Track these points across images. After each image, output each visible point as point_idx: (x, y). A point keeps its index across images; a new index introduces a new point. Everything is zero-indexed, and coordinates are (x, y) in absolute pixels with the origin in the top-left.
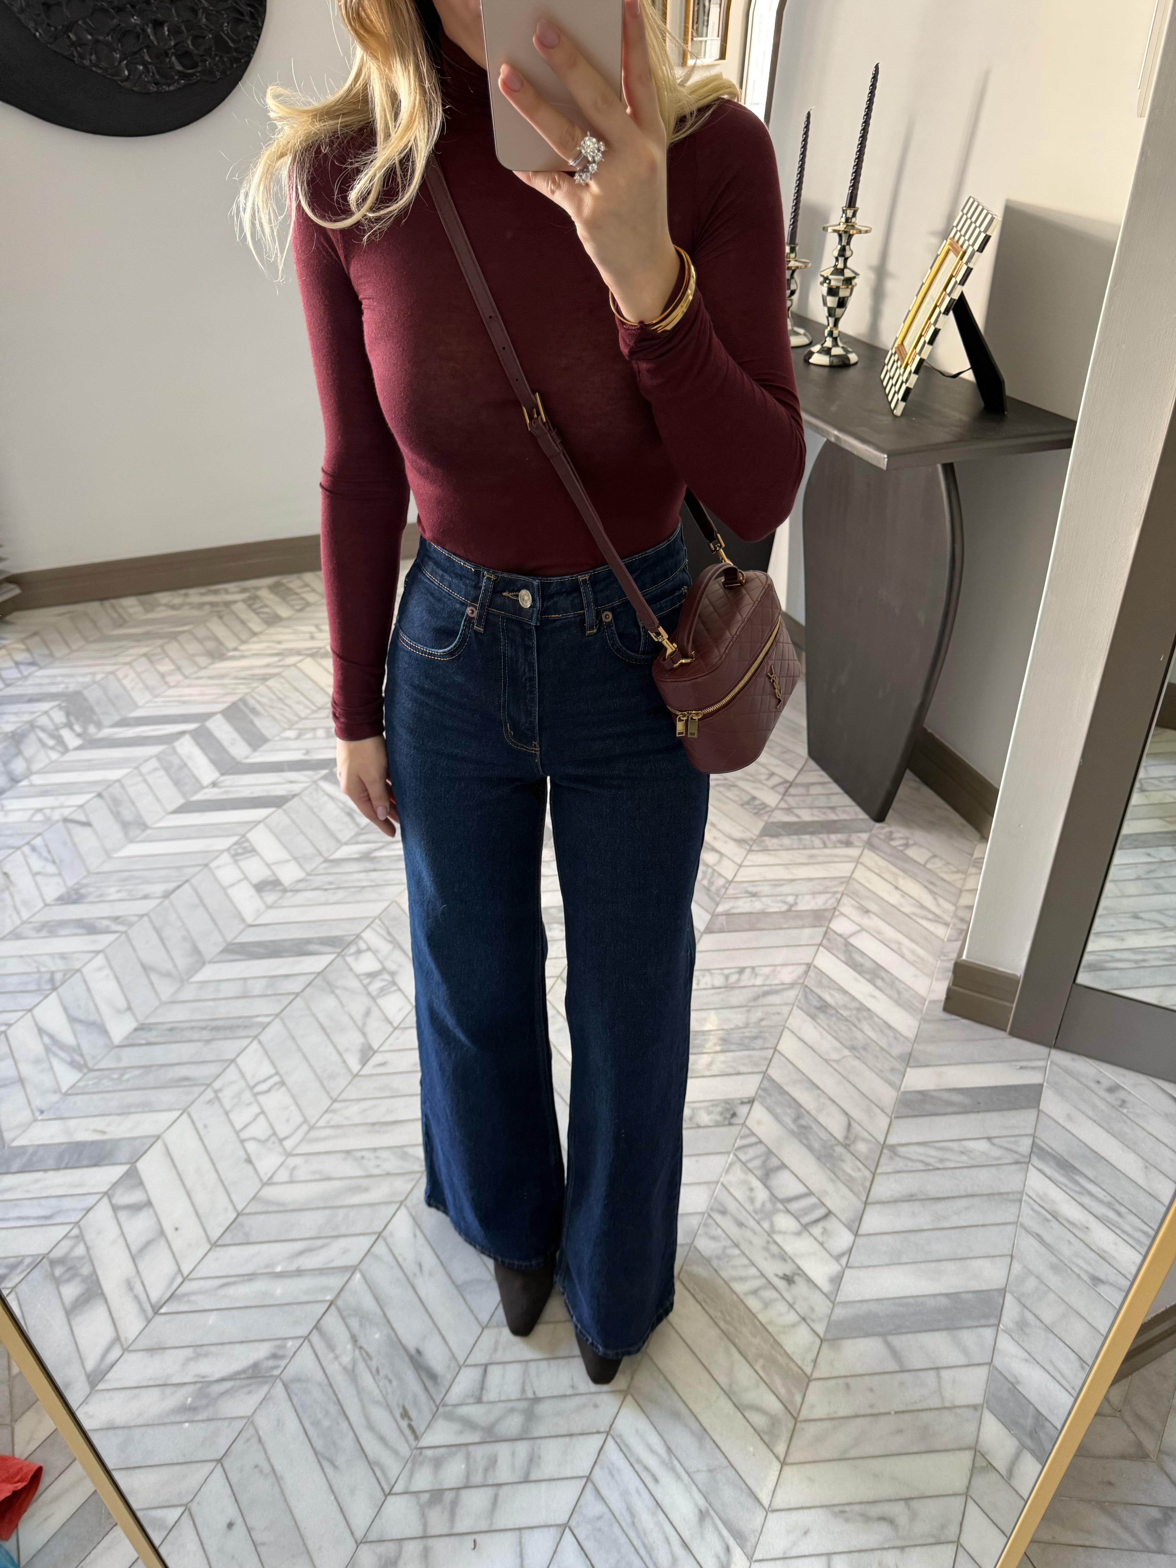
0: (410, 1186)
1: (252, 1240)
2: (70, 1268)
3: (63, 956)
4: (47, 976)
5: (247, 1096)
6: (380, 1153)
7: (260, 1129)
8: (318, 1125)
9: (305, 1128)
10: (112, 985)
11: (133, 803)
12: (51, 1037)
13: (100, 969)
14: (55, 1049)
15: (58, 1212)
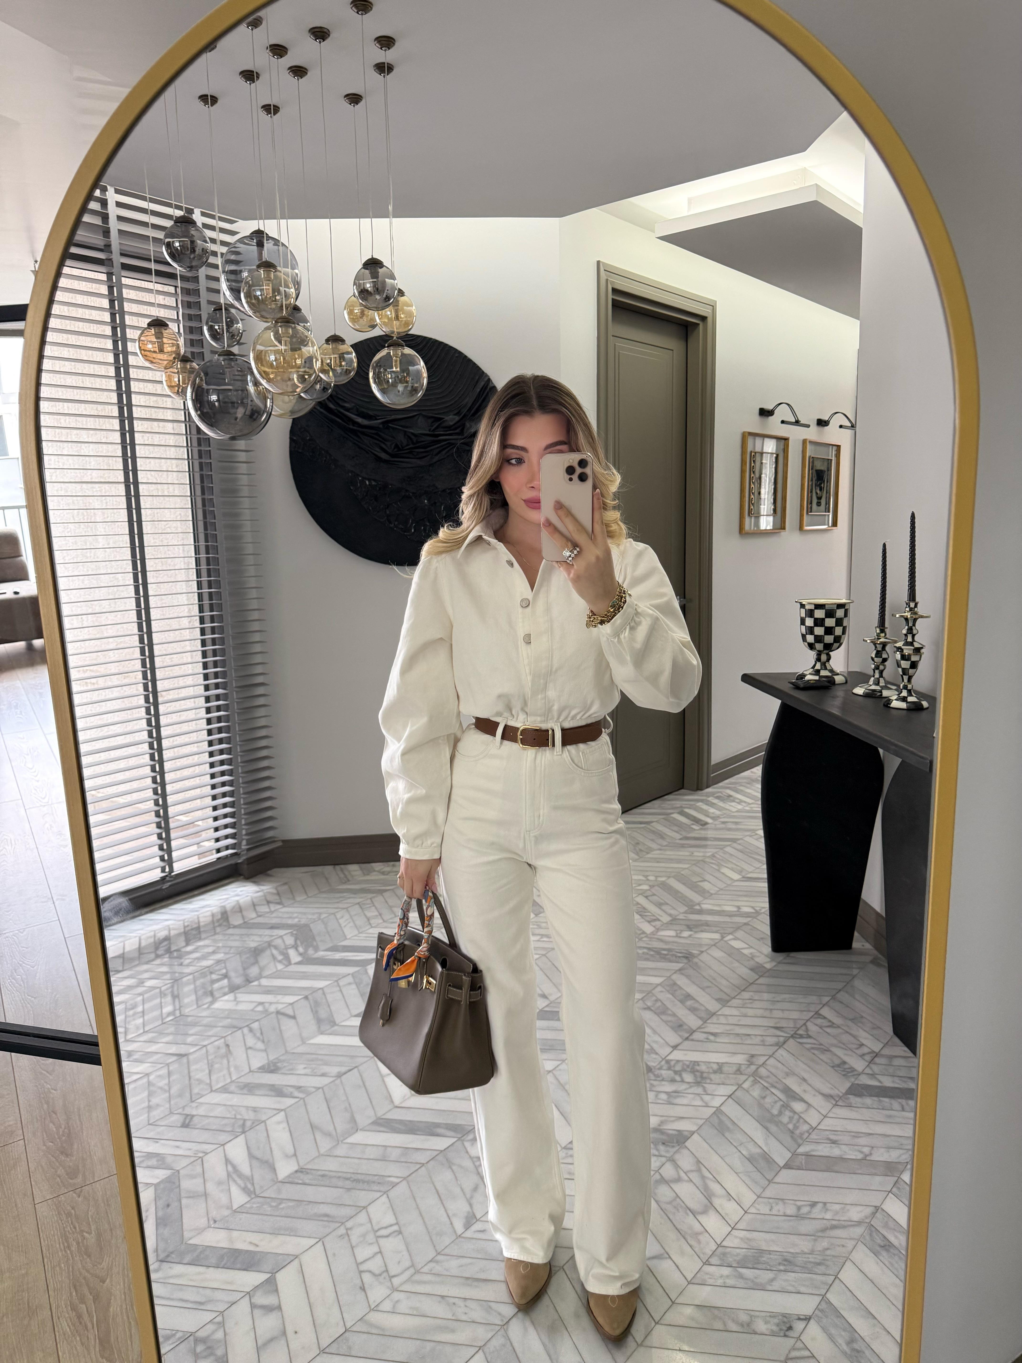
0: (490, 1336)
1: (353, 1354)
2: (209, 1348)
3: (255, 1110)
4: (241, 1122)
5: (371, 1238)
6: (469, 1303)
7: (375, 1265)
8: (422, 1270)
9: (412, 1271)
10: (286, 1136)
11: (329, 1006)
12: (234, 1167)
13: (279, 1123)
14: (234, 1176)
15: (209, 1301)
